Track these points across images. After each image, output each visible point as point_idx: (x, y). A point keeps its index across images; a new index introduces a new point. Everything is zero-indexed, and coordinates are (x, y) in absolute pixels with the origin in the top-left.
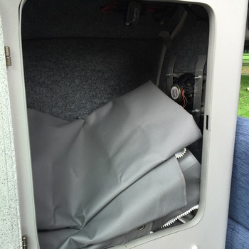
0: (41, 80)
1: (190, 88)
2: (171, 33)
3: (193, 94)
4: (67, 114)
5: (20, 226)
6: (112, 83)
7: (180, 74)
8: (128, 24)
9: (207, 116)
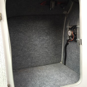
0: (21, 31)
1: (75, 31)
2: (67, 12)
3: (77, 33)
4: (31, 43)
5: (6, 80)
6: (47, 31)
7: (72, 26)
8: (51, 9)
9: (81, 40)
